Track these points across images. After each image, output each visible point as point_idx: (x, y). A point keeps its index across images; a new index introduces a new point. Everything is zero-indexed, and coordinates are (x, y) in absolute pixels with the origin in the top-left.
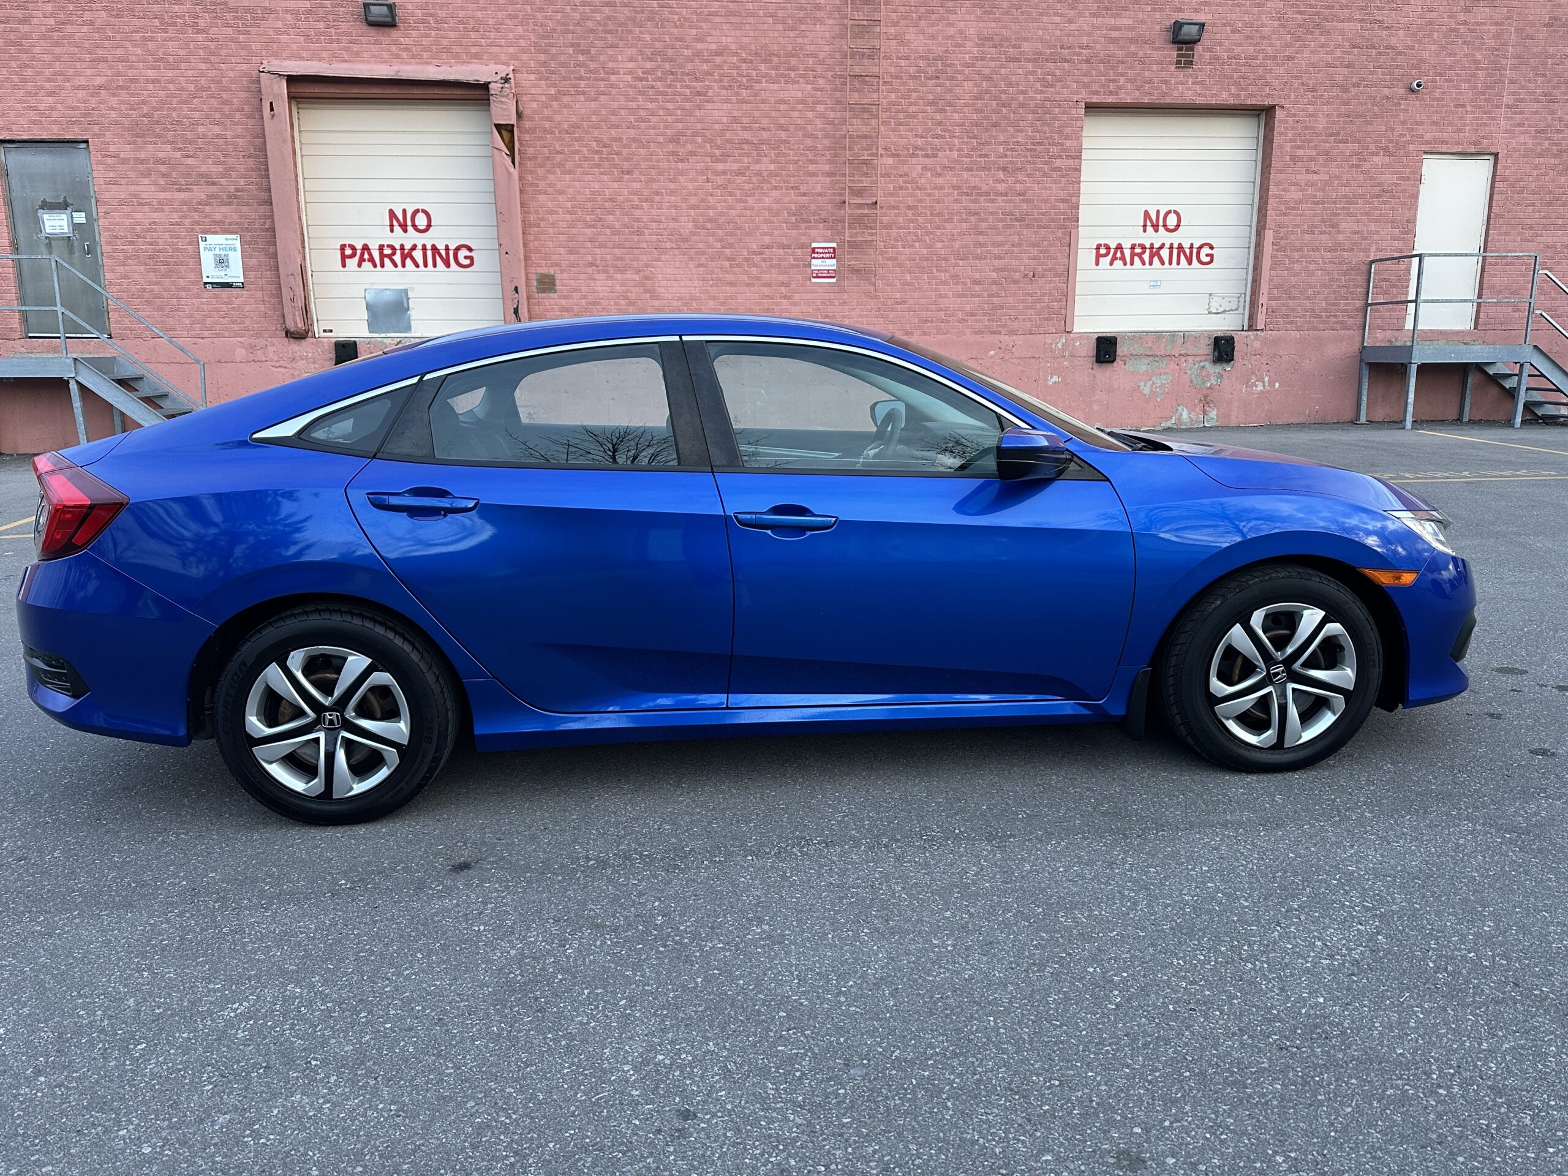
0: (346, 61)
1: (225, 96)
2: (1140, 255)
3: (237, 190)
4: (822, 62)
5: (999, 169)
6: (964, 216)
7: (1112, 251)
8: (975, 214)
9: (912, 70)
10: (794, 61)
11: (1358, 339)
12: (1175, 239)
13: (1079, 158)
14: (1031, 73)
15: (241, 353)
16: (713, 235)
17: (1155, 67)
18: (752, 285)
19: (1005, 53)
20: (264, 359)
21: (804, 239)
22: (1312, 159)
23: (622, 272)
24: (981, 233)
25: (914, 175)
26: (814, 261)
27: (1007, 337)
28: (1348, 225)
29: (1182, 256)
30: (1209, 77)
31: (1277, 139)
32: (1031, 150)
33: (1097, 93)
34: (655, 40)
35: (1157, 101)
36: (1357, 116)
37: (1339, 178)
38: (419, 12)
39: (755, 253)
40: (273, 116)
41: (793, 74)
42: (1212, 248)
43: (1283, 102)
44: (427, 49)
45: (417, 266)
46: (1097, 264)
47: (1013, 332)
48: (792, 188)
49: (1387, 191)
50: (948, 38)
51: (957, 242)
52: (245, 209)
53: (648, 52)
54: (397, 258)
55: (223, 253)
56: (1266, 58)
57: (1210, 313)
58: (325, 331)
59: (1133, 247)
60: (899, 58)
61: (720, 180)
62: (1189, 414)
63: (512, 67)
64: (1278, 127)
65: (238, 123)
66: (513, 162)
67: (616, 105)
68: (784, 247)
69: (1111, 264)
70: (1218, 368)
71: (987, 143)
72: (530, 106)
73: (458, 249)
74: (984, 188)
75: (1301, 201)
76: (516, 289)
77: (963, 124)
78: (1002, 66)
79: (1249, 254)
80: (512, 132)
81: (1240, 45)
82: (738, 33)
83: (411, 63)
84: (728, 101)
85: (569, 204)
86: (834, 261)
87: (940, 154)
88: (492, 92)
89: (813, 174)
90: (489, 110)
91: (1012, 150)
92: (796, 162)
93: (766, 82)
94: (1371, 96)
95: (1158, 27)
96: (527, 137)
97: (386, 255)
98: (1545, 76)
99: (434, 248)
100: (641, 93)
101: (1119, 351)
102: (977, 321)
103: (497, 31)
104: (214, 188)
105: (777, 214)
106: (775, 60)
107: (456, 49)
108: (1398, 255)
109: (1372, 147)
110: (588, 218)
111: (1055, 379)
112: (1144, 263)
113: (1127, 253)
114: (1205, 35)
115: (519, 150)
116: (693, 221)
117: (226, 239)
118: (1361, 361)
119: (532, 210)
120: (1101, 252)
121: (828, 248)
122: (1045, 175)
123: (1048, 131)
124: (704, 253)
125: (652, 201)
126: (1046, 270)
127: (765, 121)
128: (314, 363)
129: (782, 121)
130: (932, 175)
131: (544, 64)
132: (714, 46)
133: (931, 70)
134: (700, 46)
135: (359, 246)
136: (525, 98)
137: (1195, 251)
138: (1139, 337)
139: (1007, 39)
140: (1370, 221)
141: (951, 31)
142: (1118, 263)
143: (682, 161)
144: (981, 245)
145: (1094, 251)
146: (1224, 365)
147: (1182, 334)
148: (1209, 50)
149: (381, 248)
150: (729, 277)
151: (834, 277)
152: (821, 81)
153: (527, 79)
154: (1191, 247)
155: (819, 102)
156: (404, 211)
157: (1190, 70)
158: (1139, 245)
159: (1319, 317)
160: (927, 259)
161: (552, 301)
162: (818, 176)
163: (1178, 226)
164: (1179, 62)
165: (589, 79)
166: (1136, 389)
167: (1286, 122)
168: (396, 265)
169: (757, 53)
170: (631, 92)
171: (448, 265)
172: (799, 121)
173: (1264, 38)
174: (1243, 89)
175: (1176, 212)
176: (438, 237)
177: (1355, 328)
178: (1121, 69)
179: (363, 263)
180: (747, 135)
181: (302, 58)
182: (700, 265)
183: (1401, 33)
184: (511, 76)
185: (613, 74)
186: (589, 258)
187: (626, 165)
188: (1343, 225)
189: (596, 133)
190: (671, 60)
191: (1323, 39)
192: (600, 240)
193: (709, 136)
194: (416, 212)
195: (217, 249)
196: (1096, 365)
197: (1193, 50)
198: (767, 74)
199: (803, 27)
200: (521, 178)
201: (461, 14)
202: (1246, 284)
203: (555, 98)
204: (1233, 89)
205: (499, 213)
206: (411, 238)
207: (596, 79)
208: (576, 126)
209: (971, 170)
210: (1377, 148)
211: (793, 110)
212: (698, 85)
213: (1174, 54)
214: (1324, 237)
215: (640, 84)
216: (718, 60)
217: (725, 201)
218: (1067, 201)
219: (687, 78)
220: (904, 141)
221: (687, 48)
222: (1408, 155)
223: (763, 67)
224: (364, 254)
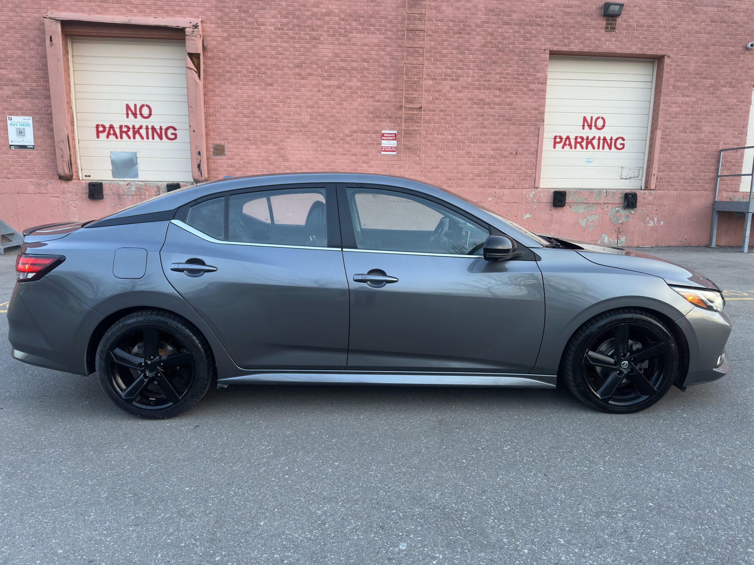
0: (99, 13)
1: (24, 32)
2: (580, 143)
3: (31, 90)
4: (390, 22)
5: (496, 89)
6: (475, 117)
7: (564, 140)
8: (481, 116)
9: (445, 28)
10: (373, 21)
11: (711, 196)
12: (601, 134)
13: (545, 83)
14: (518, 32)
15: (31, 188)
16: (322, 124)
17: (592, 31)
18: (345, 154)
19: (502, 19)
20: (46, 192)
21: (377, 128)
22: (686, 88)
23: (266, 144)
24: (484, 127)
25: (445, 91)
26: (383, 142)
27: (499, 190)
28: (707, 128)
29: (606, 144)
30: (625, 37)
31: (665, 76)
32: (516, 78)
33: (557, 45)
34: (289, 5)
35: (593, 51)
36: (714, 63)
37: (702, 100)
39: (347, 136)
40: (52, 45)
41: (372, 28)
42: (623, 140)
43: (669, 53)
44: (149, 7)
45: (142, 138)
46: (554, 147)
47: (503, 187)
48: (371, 97)
50: (467, 9)
51: (470, 132)
52: (36, 101)
53: (284, 13)
54: (131, 133)
55: (21, 127)
56: (660, 27)
57: (622, 178)
58: (86, 176)
59: (576, 138)
60: (437, 20)
61: (327, 91)
62: (609, 238)
63: (200, 19)
64: (666, 69)
65: (32, 49)
66: (199, 77)
67: (264, 44)
68: (364, 132)
69: (563, 147)
70: (626, 212)
71: (490, 73)
72: (211, 44)
73: (167, 129)
74: (488, 100)
75: (678, 113)
76: (199, 153)
77: (475, 62)
78: (499, 27)
79: (646, 144)
80: (199, 58)
81: (644, 18)
83: (138, 16)
84: (333, 44)
85: (234, 103)
86: (395, 142)
87: (461, 79)
88: (187, 33)
89: (383, 89)
90: (185, 46)
91: (504, 78)
92: (373, 82)
93: (356, 33)
94: (722, 52)
95: (595, 6)
96: (209, 62)
97: (124, 131)
99: (153, 128)
100: (279, 37)
101: (568, 200)
102: (481, 180)
104: (16, 88)
105: (361, 113)
106: (362, 20)
107: (166, 8)
108: (737, 147)
109: (722, 82)
110: (246, 112)
111: (528, 216)
112: (582, 148)
113: (573, 142)
114: (623, 12)
115: (204, 70)
116: (310, 115)
117: (24, 119)
118: (713, 209)
119: (211, 106)
120: (557, 140)
121: (391, 134)
122: (524, 93)
123: (527, 67)
124: (316, 135)
125: (285, 102)
126: (524, 150)
127: (355, 56)
128: (76, 195)
129: (365, 56)
130: (456, 92)
131: (221, 18)
132: (324, 10)
133: (456, 29)
134: (316, 10)
135: (107, 126)
136: (208, 38)
137: (613, 141)
138: (579, 191)
139: (503, 11)
140: (720, 126)
141: (469, 5)
142: (567, 148)
143: (304, 79)
144: (485, 134)
145: (553, 140)
146: (631, 210)
147: (605, 191)
148: (625, 21)
149: (121, 127)
150: (331, 150)
151: (395, 151)
152: (389, 33)
153: (210, 27)
154: (611, 139)
155: (388, 46)
156: (135, 106)
157: (614, 33)
158: (580, 137)
159: (688, 182)
160: (452, 142)
161: (222, 161)
162: (386, 90)
163: (604, 126)
164: (607, 28)
165: (247, 28)
166: (577, 223)
167: (671, 65)
168: (129, 138)
169: (350, 15)
170: (273, 36)
171: (161, 138)
172: (375, 57)
173: (659, 15)
174: (645, 45)
175: (602, 118)
176: (155, 121)
177: (710, 190)
178: (572, 30)
179: (110, 136)
180: (343, 64)
181: (72, 11)
182: (313, 142)
183: (742, 14)
184: (199, 24)
185: (263, 25)
186: (246, 135)
187: (269, 81)
188: (704, 128)
189: (251, 61)
190: (298, 18)
191: (694, 16)
192: (252, 125)
193: (321, 65)
194: (142, 106)
195: (18, 125)
196: (553, 208)
197: (615, 20)
198: (356, 28)
200: (205, 87)
202: (644, 163)
203: (227, 39)
204: (639, 45)
205: (190, 107)
206: (139, 122)
207: (252, 28)
208: (239, 56)
209: (480, 89)
210: (725, 82)
211: (372, 50)
212: (314, 33)
213: (604, 23)
214: (692, 135)
215: (279, 32)
216: (327, 18)
217: (330, 104)
218: (538, 109)
219: (308, 29)
220: (439, 71)
221: (308, 11)
222: (743, 87)
223: (354, 23)
224: (110, 131)
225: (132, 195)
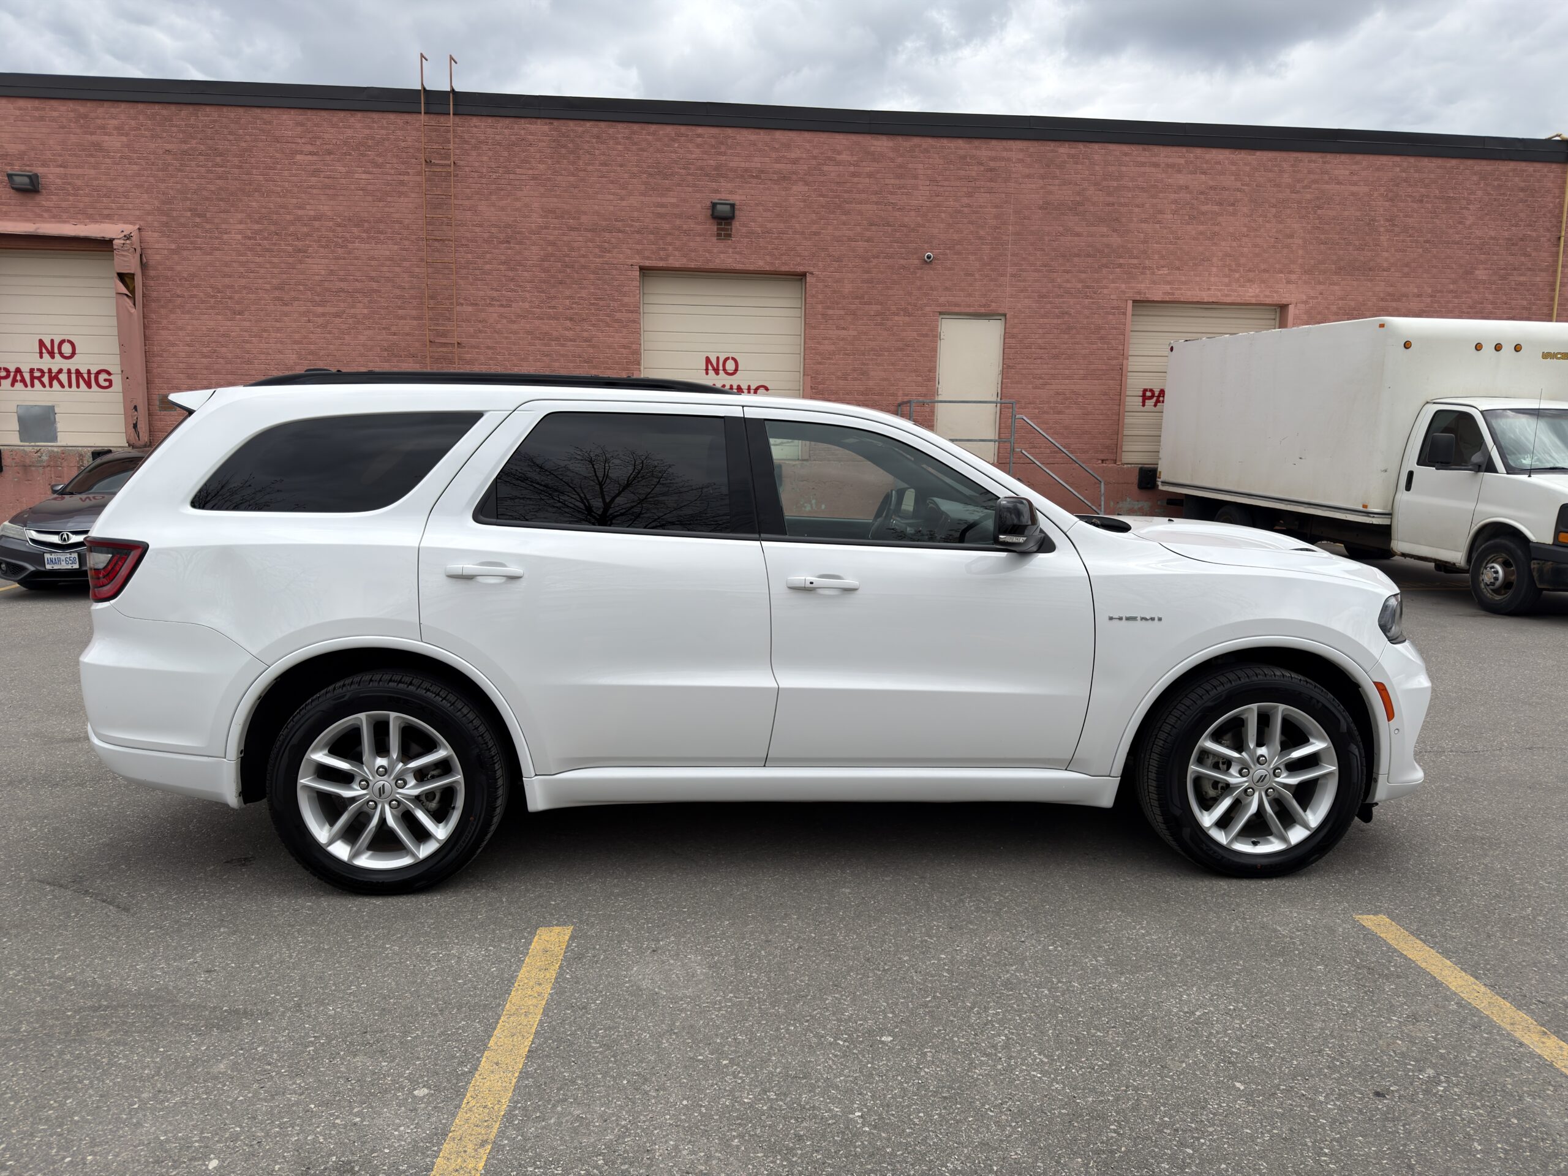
4: (407, 228)
5: (566, 319)
8: (547, 355)
9: (486, 235)
10: (382, 226)
12: (734, 379)
13: (636, 310)
14: (591, 241)
17: (698, 239)
19: (567, 223)
22: (841, 318)
25: (492, 321)
28: (876, 374)
30: (747, 248)
31: (810, 301)
33: (648, 258)
34: (261, 207)
35: (702, 266)
36: (879, 282)
37: (865, 334)
38: (58, 181)
41: (382, 237)
42: (766, 388)
43: (811, 269)
44: (65, 211)
45: (63, 386)
48: (384, 328)
49: (908, 346)
50: (516, 210)
53: (256, 216)
54: (46, 379)
56: (795, 232)
60: (474, 225)
61: (320, 320)
63: (137, 227)
64: (810, 289)
66: (134, 304)
67: (228, 258)
71: (555, 297)
72: (154, 258)
73: (98, 373)
74: (555, 333)
75: (834, 351)
76: (135, 408)
77: (532, 281)
78: (564, 234)
80: (134, 279)
81: (771, 221)
82: (332, 203)
83: (50, 222)
84: (326, 257)
85: (188, 339)
87: (513, 305)
88: (115, 247)
89: (402, 318)
90: (112, 263)
91: (577, 303)
92: (387, 308)
93: (359, 242)
94: (890, 266)
95: (699, 205)
96: (152, 283)
97: (36, 377)
98: (1043, 250)
99: (78, 372)
100: (251, 250)
103: (126, 197)
105: (371, 350)
106: (366, 224)
107: (90, 211)
108: (923, 399)
109: (894, 308)
110: (205, 350)
114: (737, 213)
115: (144, 294)
116: (297, 354)
119: (154, 342)
122: (608, 325)
123: (608, 289)
125: (261, 337)
127: (358, 274)
129: (373, 274)
130: (507, 322)
131: (166, 224)
132: (312, 213)
133: (502, 236)
134: (300, 212)
135: (12, 369)
136: (149, 252)
139: (568, 212)
140: (896, 370)
141: (518, 204)
143: (286, 305)
148: (744, 225)
149: (32, 371)
152: (407, 243)
153: (151, 236)
154: (748, 387)
155: (405, 260)
156: (52, 341)
157: (730, 242)
161: (172, 418)
162: (406, 319)
163: (736, 370)
164: (719, 235)
165: (205, 237)
167: (817, 286)
168: (44, 385)
169: (350, 219)
170: (241, 248)
171: (89, 385)
172: (388, 274)
173: (793, 216)
174: (777, 258)
175: (733, 359)
176: (81, 363)
178: (669, 239)
179: (16, 384)
180: (343, 285)
183: (913, 213)
184: (135, 233)
185: (226, 233)
186: (205, 382)
187: (238, 307)
188: (872, 373)
189: (211, 281)
190: (275, 224)
191: (844, 218)
192: (215, 368)
193: (310, 286)
194: (62, 342)
197: (730, 224)
198: (359, 236)
199: (389, 199)
200: (143, 317)
201: (95, 183)
203: (176, 252)
204: (768, 258)
205: (122, 345)
206: (57, 363)
207: (211, 238)
208: (194, 275)
209: (542, 319)
210: (898, 309)
211: (382, 265)
212: (300, 244)
213: (715, 228)
214: (856, 383)
215: (249, 242)
216: (317, 224)
217: (324, 338)
218: (629, 348)
219: (290, 238)
220: (481, 293)
221: (289, 213)
222: (924, 315)
223: (355, 230)
224: (16, 376)
225: (44, 467)
